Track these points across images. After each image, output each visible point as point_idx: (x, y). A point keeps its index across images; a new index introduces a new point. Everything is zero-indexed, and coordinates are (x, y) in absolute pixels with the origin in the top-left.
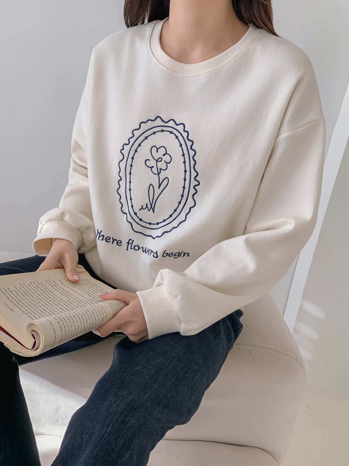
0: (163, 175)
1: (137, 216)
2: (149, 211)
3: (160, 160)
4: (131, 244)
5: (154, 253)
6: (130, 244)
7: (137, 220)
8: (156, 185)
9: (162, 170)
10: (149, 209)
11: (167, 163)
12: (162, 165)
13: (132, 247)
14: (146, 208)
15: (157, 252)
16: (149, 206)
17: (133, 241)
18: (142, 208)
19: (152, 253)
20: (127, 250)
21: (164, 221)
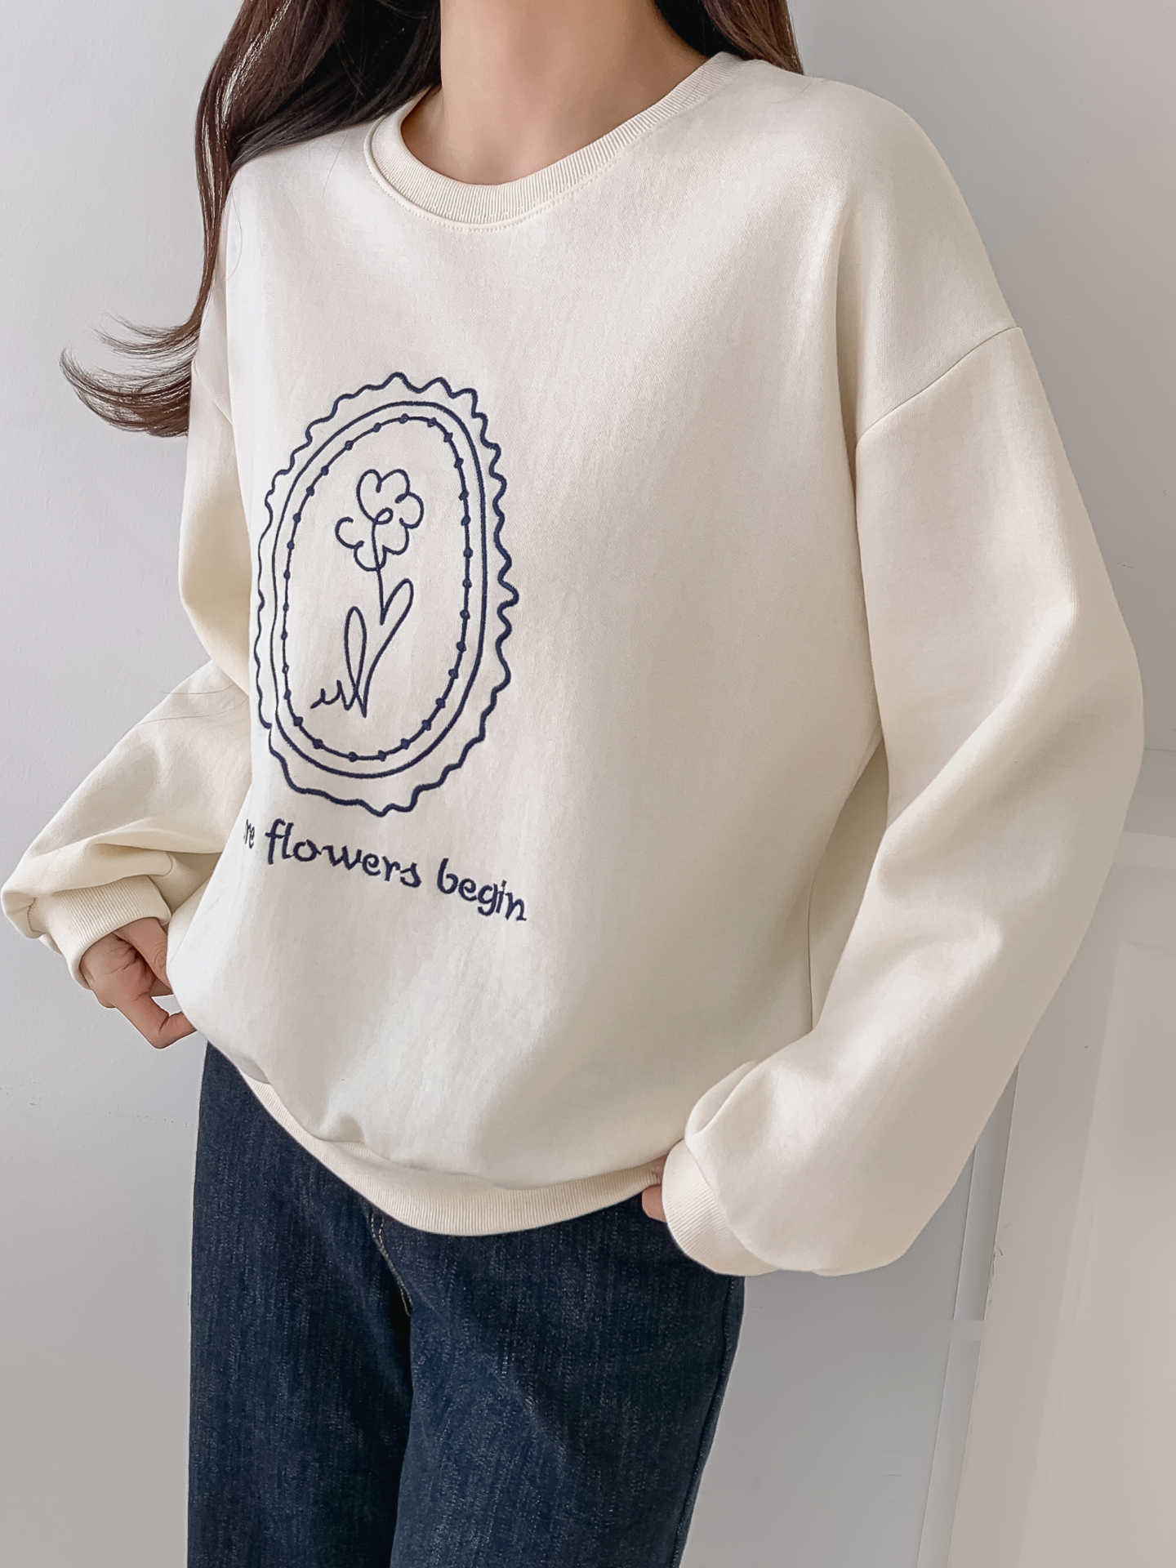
0: (393, 571)
1: (303, 730)
2: (347, 708)
3: (386, 516)
4: (282, 840)
5: (403, 872)
6: (280, 837)
7: (305, 746)
8: (372, 612)
9: (389, 555)
10: (348, 703)
11: (406, 526)
12: (391, 535)
13: (289, 851)
14: (337, 698)
15: (414, 865)
16: (348, 692)
17: (291, 825)
18: (322, 700)
19: (395, 872)
20: (271, 861)
21: (405, 744)
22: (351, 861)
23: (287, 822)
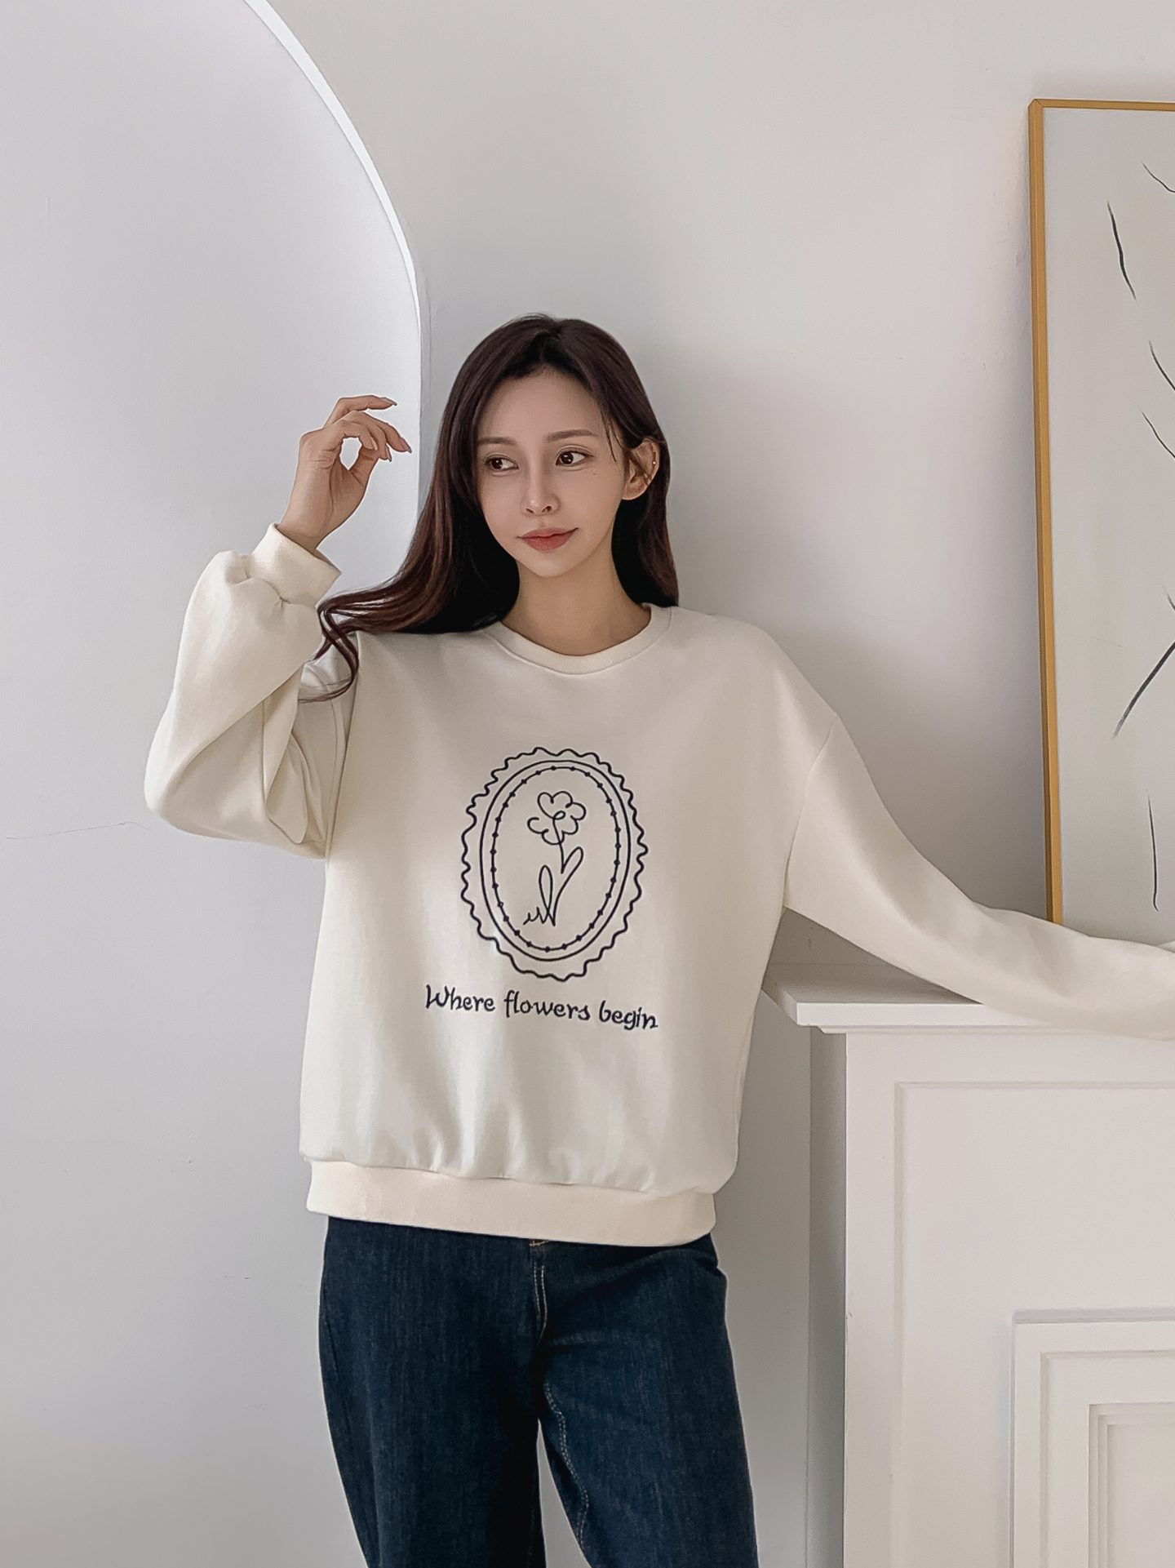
0: (569, 844)
1: (520, 937)
2: (543, 922)
3: (561, 815)
4: (513, 1003)
5: (580, 1012)
6: (512, 1001)
7: (524, 947)
8: (555, 867)
9: (566, 835)
10: (544, 919)
11: (575, 820)
12: (566, 824)
13: (518, 1008)
14: (537, 917)
15: (586, 1007)
16: (543, 913)
17: (517, 993)
18: (529, 919)
19: (575, 1013)
20: (508, 1016)
21: (579, 938)
22: (547, 1010)
23: (516, 992)
